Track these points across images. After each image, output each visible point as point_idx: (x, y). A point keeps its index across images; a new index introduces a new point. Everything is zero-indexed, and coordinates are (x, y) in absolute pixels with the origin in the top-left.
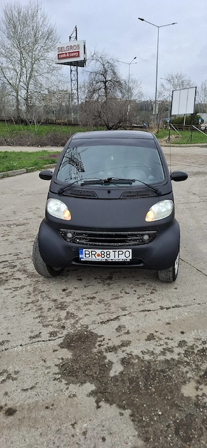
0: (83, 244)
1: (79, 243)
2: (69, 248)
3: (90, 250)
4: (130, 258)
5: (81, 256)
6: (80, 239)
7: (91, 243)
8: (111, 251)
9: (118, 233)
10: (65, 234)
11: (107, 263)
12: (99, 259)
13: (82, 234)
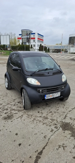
0: (46, 93)
1: (44, 93)
2: (41, 95)
3: (48, 95)
4: (60, 95)
5: (45, 98)
6: (45, 91)
7: (48, 92)
8: (55, 94)
9: (57, 87)
10: (39, 91)
11: (53, 98)
12: (51, 97)
13: (45, 89)
